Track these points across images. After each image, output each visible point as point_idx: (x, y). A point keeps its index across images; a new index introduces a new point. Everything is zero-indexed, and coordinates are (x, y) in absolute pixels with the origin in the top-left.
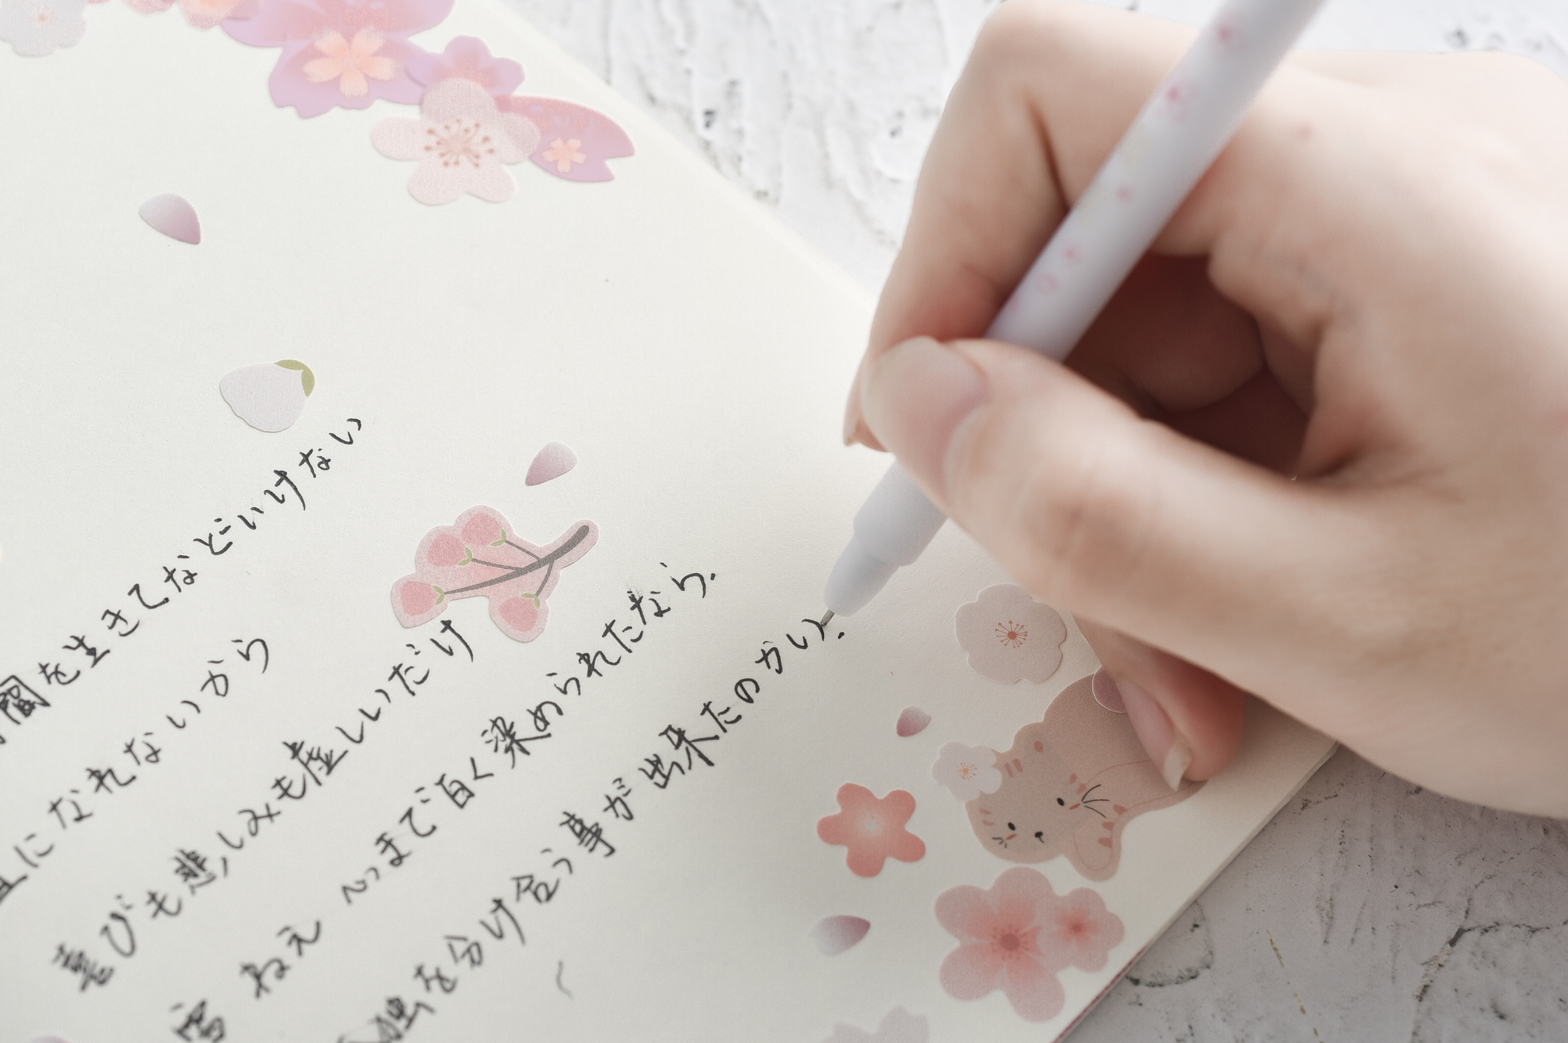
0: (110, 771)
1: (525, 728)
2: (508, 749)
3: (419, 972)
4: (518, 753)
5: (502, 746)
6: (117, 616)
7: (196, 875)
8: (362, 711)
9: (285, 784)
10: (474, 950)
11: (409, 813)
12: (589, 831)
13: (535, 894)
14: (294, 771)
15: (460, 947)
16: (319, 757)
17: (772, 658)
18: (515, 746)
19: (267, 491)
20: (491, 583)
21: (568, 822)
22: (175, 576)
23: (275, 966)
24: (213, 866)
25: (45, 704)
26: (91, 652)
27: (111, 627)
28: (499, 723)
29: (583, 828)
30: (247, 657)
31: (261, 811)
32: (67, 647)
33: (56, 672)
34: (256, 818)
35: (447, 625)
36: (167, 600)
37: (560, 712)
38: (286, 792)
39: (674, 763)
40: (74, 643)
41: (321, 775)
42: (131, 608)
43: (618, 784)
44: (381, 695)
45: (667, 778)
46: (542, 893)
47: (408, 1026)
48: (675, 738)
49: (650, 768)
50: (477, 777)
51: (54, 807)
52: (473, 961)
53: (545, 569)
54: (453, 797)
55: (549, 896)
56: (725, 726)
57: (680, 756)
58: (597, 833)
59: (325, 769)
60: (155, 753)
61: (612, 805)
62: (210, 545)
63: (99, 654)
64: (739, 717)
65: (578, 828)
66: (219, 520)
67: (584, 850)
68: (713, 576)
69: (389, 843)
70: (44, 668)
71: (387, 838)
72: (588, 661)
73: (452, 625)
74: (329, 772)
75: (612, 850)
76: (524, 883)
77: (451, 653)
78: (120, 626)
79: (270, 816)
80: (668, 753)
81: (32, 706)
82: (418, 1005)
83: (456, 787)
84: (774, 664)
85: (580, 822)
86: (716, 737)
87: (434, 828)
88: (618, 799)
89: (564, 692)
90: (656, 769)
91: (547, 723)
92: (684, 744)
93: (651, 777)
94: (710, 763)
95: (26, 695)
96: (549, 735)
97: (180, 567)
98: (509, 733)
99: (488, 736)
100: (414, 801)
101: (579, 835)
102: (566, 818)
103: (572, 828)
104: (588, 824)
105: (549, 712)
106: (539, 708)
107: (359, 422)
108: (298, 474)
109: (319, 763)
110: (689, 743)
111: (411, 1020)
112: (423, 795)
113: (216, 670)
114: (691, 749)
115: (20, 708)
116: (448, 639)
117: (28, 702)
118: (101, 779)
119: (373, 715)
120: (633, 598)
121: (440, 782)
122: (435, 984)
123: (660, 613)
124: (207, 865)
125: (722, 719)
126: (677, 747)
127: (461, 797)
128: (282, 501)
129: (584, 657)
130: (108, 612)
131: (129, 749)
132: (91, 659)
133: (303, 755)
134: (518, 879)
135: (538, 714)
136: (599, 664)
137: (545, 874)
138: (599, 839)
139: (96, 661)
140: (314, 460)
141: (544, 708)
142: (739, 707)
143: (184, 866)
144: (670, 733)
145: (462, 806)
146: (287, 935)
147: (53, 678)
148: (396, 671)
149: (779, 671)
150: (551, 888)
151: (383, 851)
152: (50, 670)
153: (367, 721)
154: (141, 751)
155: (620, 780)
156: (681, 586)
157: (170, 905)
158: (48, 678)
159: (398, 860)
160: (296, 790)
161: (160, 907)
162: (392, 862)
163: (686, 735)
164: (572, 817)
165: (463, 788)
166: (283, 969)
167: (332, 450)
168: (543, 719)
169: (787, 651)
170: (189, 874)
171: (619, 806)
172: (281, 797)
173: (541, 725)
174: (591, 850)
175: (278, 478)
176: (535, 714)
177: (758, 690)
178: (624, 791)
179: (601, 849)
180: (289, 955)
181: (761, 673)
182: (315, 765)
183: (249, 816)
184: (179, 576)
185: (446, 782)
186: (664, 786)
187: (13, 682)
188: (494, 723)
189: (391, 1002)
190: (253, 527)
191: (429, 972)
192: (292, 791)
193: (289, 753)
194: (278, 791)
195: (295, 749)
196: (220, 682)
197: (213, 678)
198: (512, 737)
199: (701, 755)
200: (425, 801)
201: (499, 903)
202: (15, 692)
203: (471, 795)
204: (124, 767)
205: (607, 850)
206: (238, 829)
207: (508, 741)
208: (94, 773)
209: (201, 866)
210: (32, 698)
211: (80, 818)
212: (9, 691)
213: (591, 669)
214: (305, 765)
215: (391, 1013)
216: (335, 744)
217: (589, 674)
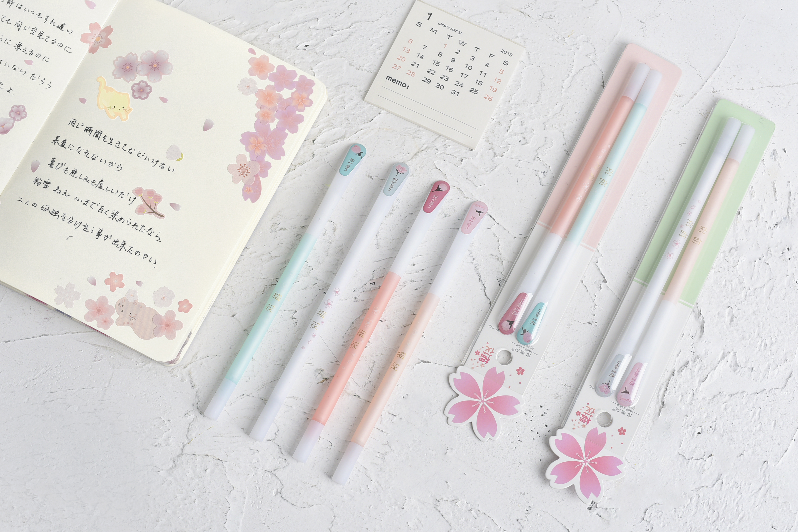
0: (89, 153)
1: (117, 217)
2: (112, 216)
3: (64, 214)
4: (112, 218)
5: (113, 215)
6: (119, 144)
7: (73, 174)
8: (113, 189)
9: (94, 182)
10: (71, 221)
11: (95, 203)
12: (100, 234)
13: (85, 228)
14: (97, 182)
15: (71, 219)
16: (101, 185)
17: (146, 256)
18: (113, 217)
19: (153, 160)
20: (146, 203)
21: (101, 230)
22: (131, 150)
23: (60, 191)
24: (75, 176)
25: (98, 139)
26: (111, 142)
27: (117, 144)
28: (117, 213)
29: (100, 233)
30: (118, 167)
31: (88, 180)
32: (111, 138)
33: (105, 138)
34: (86, 179)
35: (135, 198)
36: (125, 151)
37: (123, 222)
38: (92, 182)
39: (118, 245)
40: (112, 139)
41: (98, 187)
42: (122, 145)
43: (111, 236)
44: (117, 192)
45: (115, 244)
46: (85, 229)
47: (54, 215)
48: (123, 243)
49: (116, 241)
50: (105, 212)
51: (79, 147)
52: (69, 222)
53: (152, 212)
54: (100, 209)
55: (85, 231)
56: (129, 251)
57: (120, 245)
58: (100, 235)
59: (99, 187)
60: (94, 159)
61: (106, 236)
62: (139, 154)
63: (111, 144)
64: (131, 253)
65: (100, 232)
66: (144, 154)
67: (96, 234)
68: (160, 242)
69: (88, 202)
70: (105, 136)
71: (89, 201)
72: (135, 224)
73: (135, 199)
74: (98, 188)
75: (97, 239)
76: (86, 226)
77: (129, 201)
78: (117, 145)
79: (87, 181)
80: (120, 243)
81: (97, 137)
82: (58, 216)
83: (102, 209)
84: (144, 257)
85: (101, 232)
86: (126, 250)
87: (93, 208)
88: (108, 237)
89: (127, 222)
90: (116, 242)
91: (120, 221)
92: (122, 245)
93: (114, 241)
94: (120, 251)
95: (99, 135)
96: (117, 222)
97: (133, 150)
98: (116, 215)
99: (114, 212)
100: (97, 203)
101: (98, 232)
102: (101, 229)
103: (100, 231)
104: (101, 233)
105: (122, 221)
106: (122, 219)
107: (174, 171)
108: (159, 164)
109: (100, 186)
110: (123, 246)
111: (55, 216)
112: (99, 204)
113: (114, 163)
114: (122, 247)
115: (96, 135)
116: (132, 199)
117: (98, 136)
118: (87, 153)
119: (112, 191)
120: (151, 229)
121: (102, 207)
122: (63, 217)
123: (149, 234)
124: (75, 175)
125: (130, 250)
126: (122, 244)
127: (100, 211)
128: (152, 163)
129: (136, 223)
130: (120, 142)
131: (94, 155)
132: (110, 143)
133: (101, 183)
134: (87, 225)
135: (121, 219)
136: (135, 227)
137: (89, 229)
138: (99, 236)
139: (109, 144)
140: (163, 166)
141: (123, 219)
142: (133, 253)
143: (74, 171)
144: (124, 242)
145: (98, 211)
146: (66, 191)
147: (104, 138)
148: (123, 193)
149: (143, 258)
150: (87, 231)
151: (86, 201)
152: (105, 137)
153: (111, 191)
154: (94, 157)
155: (112, 236)
156: (156, 236)
157: (66, 172)
158: (104, 137)
159: (85, 204)
160: (93, 184)
161: (65, 170)
162: (84, 203)
163: (124, 245)
164: (102, 230)
165: (102, 211)
166: (59, 193)
167: (166, 168)
168: (120, 220)
169: (148, 259)
170: (73, 173)
171: (107, 237)
172: (91, 182)
173: (119, 220)
174: (96, 235)
175: (157, 161)
176: (121, 218)
177: (138, 255)
178: (110, 237)
179: (97, 237)
180: (62, 193)
181: (142, 255)
182: (99, 185)
183: (86, 178)
184: (131, 151)
185: (102, 208)
186: (113, 244)
187: (101, 132)
188: (117, 212)
189: (58, 211)
190: (145, 160)
191: (65, 216)
192: (93, 183)
193: (101, 180)
194: (92, 181)
195: (102, 181)
196: (112, 164)
197: (112, 163)
198: (115, 216)
199: (121, 249)
200: (98, 205)
201: (81, 223)
202: (99, 133)
203: (101, 212)
204: (90, 155)
205: (97, 238)
206: (84, 177)
207: (114, 215)
208: (88, 151)
209: (75, 174)
210: (99, 137)
211: (78, 152)
212: (100, 132)
213: (133, 225)
214: (99, 184)
215: (56, 212)
216: (104, 187)
217: (132, 225)
